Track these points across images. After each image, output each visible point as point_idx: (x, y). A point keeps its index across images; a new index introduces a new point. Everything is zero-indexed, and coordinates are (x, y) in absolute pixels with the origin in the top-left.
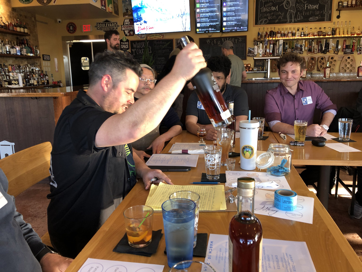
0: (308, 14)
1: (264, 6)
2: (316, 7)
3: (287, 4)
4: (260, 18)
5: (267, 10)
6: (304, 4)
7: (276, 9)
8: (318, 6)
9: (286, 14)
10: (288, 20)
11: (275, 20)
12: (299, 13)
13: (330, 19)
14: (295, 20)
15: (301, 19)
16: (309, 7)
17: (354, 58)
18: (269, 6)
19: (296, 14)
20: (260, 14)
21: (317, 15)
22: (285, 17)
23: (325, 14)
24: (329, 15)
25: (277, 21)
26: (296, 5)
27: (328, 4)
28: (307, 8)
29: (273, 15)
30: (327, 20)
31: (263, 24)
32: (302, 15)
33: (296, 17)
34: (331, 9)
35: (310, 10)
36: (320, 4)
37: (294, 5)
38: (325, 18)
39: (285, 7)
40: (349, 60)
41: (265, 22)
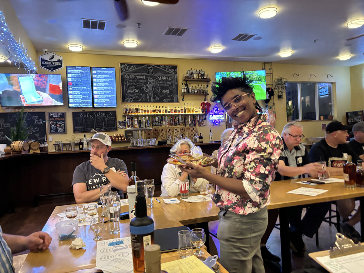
0: (162, 96)
1: (129, 88)
2: (167, 92)
3: (146, 88)
4: (126, 97)
5: (132, 91)
6: (159, 89)
7: (138, 91)
8: (168, 91)
9: (146, 95)
10: (149, 100)
11: (138, 99)
12: (155, 95)
13: (178, 102)
14: (154, 100)
15: (158, 100)
16: (162, 92)
17: (197, 129)
18: (132, 89)
19: (154, 95)
20: (126, 95)
21: (168, 98)
22: (146, 98)
23: (174, 97)
24: (177, 98)
25: (140, 100)
26: (153, 89)
27: (175, 90)
28: (161, 92)
29: (137, 95)
30: (176, 102)
31: (129, 102)
32: (158, 97)
33: (154, 98)
34: (177, 94)
35: (163, 94)
36: (169, 90)
37: (152, 89)
38: (174, 100)
39: (145, 90)
40: (193, 131)
41: (131, 100)
